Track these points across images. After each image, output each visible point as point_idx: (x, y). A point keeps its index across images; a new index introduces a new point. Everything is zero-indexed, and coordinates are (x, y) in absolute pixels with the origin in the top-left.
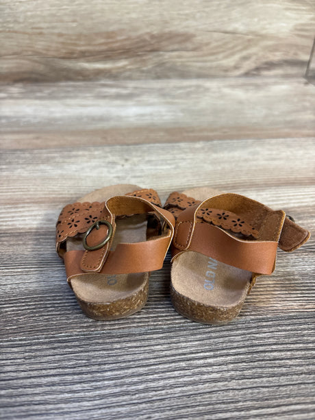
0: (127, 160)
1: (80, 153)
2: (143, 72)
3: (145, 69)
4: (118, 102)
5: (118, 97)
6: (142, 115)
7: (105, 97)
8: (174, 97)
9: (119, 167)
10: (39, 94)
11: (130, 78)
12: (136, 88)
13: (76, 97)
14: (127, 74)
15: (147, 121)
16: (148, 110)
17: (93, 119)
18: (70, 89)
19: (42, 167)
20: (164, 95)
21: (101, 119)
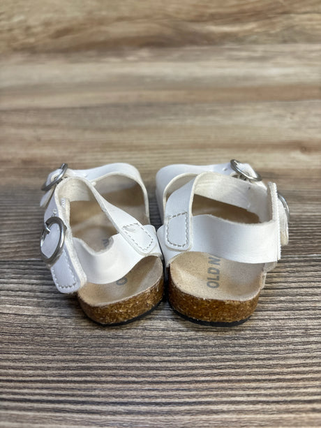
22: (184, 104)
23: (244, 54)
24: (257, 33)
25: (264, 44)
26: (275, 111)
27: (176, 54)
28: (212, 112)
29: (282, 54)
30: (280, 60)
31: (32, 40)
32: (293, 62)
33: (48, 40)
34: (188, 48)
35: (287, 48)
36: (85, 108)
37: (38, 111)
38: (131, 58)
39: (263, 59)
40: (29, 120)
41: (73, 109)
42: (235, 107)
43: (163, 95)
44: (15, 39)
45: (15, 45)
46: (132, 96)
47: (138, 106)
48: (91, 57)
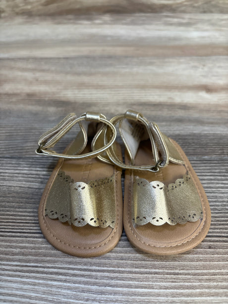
0: (204, 66)
1: (171, 60)
2: (194, 7)
3: (196, 5)
4: (182, 28)
5: (180, 24)
6: (203, 37)
7: (171, 24)
8: (220, 26)
9: (200, 70)
10: (124, 22)
11: (184, 12)
12: (191, 19)
13: (150, 24)
14: (183, 8)
15: (208, 41)
16: (206, 34)
17: (170, 39)
18: (144, 18)
19: (150, 67)
20: (213, 24)
21: (175, 39)
22: (133, 57)
23: (175, 20)
24: (186, 5)
25: (190, 13)
26: (192, 64)
27: (129, 19)
28: (151, 64)
29: (202, 21)
30: (199, 26)
31: (29, 7)
32: (208, 27)
33: (40, 7)
34: (137, 15)
35: (206, 17)
36: (67, 58)
37: (36, 59)
38: (97, 21)
39: (188, 24)
40: (30, 66)
41: (59, 58)
42: (166, 60)
43: (119, 50)
44: (17, 6)
45: (17, 10)
46: (98, 50)
47: (102, 57)
48: (70, 19)
